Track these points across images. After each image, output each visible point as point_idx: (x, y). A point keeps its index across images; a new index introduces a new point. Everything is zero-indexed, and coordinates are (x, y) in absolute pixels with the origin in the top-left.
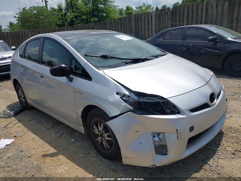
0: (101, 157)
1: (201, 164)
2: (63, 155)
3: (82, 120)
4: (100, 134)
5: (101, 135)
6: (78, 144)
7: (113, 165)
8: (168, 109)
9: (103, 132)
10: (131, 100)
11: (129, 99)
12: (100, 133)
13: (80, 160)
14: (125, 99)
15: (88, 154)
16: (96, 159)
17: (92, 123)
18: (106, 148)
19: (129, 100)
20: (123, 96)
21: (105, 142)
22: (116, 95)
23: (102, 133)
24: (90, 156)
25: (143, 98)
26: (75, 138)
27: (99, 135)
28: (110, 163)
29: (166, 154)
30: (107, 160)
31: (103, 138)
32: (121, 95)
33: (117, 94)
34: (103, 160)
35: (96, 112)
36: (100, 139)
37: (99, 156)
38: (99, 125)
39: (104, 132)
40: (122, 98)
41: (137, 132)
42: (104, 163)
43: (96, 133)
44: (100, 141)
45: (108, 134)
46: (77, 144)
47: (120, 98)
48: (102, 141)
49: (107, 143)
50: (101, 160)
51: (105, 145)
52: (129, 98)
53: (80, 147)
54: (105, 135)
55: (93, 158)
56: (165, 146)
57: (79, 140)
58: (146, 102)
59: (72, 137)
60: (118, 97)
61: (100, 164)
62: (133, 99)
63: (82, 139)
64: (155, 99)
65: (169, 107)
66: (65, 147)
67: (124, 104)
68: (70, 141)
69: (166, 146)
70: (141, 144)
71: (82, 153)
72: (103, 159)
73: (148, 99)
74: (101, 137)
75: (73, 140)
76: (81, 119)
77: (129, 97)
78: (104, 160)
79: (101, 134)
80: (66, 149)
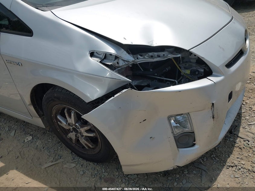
0: (81, 159)
1: (231, 139)
2: (17, 169)
3: (35, 108)
4: (71, 128)
5: (75, 130)
6: (39, 143)
7: (104, 171)
8: (186, 68)
9: (77, 124)
10: (121, 63)
11: (118, 63)
12: (72, 126)
13: (47, 172)
14: (110, 64)
15: (59, 158)
16: (74, 165)
17: (54, 112)
18: (87, 148)
19: (117, 65)
20: (104, 58)
21: (83, 140)
22: (90, 58)
23: (75, 127)
24: (63, 160)
25: (141, 56)
26: (31, 133)
27: (71, 130)
28: (98, 167)
29: (194, 145)
30: (91, 163)
31: (79, 134)
32: (101, 56)
33: (92, 55)
34: (85, 164)
35: (56, 95)
36: (74, 136)
37: (77, 158)
38: (66, 115)
39: (79, 125)
40: (103, 62)
41: (144, 121)
42: (88, 170)
43: (65, 127)
44: (74, 138)
45: (86, 128)
46: (37, 144)
47: (100, 62)
48: (79, 137)
49: (87, 140)
50: (82, 166)
51: (85, 144)
52: (116, 61)
53: (43, 148)
54: (83, 130)
55: (68, 164)
56: (192, 134)
57: (38, 135)
58: (149, 62)
59: (27, 134)
60: (94, 61)
61: (82, 173)
62: (124, 61)
63: (44, 133)
64: (164, 55)
65: (188, 64)
66: (18, 154)
67: (109, 73)
68: (24, 141)
69: (194, 132)
70: (152, 139)
71: (48, 158)
72: (85, 162)
73: (152, 56)
74: (74, 133)
75: (30, 138)
76: (32, 108)
77: (116, 57)
78: (87, 164)
79: (73, 128)
80: (20, 157)
